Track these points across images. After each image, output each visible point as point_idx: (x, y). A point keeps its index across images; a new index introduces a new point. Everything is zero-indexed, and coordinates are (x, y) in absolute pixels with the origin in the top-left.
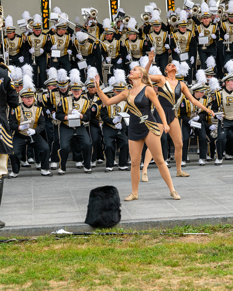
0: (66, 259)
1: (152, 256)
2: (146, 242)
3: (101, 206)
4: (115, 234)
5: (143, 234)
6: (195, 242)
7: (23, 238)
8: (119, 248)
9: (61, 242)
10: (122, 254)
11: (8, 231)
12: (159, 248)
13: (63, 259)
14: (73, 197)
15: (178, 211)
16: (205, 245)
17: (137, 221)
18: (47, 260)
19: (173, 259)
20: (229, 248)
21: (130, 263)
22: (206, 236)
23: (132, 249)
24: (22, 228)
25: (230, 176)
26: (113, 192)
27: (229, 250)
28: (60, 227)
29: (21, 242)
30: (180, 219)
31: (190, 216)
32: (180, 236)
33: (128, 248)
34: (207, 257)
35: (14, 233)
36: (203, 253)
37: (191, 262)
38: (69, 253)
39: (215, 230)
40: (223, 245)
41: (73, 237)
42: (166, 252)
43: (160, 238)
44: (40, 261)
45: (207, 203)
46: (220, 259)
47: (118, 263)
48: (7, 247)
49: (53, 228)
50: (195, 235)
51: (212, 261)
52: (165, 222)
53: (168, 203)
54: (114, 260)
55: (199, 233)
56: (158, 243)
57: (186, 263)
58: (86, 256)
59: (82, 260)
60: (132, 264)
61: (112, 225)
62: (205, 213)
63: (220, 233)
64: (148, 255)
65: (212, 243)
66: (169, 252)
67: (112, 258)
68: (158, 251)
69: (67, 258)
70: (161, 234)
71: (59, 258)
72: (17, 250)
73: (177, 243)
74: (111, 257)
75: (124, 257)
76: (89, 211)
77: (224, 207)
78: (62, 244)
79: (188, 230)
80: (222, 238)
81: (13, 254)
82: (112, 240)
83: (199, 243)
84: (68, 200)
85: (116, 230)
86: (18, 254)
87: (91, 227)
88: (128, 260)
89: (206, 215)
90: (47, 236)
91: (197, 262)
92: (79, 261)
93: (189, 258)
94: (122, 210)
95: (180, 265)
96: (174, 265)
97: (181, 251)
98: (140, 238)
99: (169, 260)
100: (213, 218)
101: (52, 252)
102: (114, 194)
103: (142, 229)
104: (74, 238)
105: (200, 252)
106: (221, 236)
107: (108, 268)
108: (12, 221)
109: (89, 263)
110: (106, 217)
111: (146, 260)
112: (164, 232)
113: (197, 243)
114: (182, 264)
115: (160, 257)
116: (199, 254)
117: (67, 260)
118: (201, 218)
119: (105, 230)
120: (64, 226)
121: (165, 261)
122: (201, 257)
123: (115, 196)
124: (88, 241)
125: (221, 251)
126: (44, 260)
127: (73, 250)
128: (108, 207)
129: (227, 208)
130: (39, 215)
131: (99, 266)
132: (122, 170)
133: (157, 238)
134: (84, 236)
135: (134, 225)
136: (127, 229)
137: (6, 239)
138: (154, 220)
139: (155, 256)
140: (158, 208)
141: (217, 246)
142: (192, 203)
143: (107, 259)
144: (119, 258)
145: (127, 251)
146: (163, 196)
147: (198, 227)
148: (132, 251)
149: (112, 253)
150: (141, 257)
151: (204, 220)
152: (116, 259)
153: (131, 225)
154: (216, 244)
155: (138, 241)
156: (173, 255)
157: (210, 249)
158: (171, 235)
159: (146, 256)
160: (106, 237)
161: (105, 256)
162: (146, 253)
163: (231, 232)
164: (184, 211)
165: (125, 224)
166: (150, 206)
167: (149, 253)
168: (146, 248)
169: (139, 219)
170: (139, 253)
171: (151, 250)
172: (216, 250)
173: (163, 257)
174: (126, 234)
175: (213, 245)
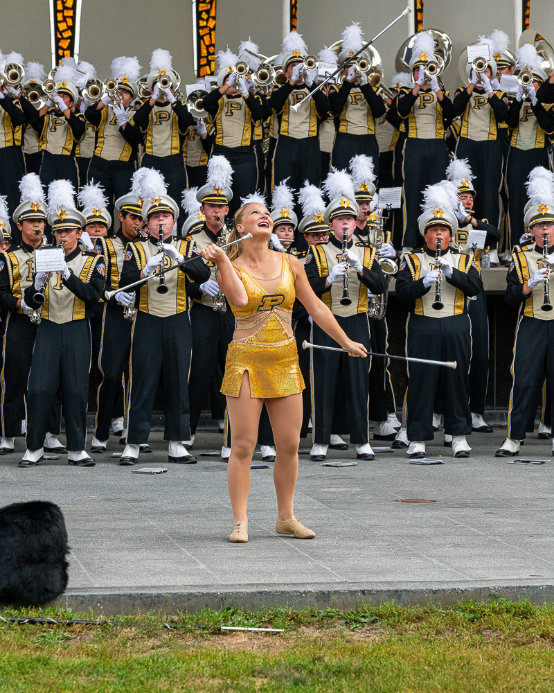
1: (142, 679)
2: (128, 645)
3: (19, 549)
4: (52, 623)
5: (122, 626)
6: (249, 648)
15: (209, 572)
16: (275, 657)
17: (108, 593)
19: (195, 689)
20: (334, 666)
22: (278, 635)
23: (95, 660)
25: (338, 490)
26: (52, 516)
27: (334, 673)
30: (214, 591)
31: (240, 585)
32: (212, 633)
33: (84, 658)
36: (268, 678)
39: (300, 622)
40: (319, 659)
42: (177, 671)
43: (164, 636)
45: (280, 555)
50: (250, 631)
52: (178, 598)
53: (183, 549)
54: (50, 686)
55: (260, 627)
56: (159, 649)
61: (44, 598)
62: (276, 579)
63: (312, 629)
64: (134, 677)
65: (291, 653)
67: (44, 681)
68: (157, 668)
70: (166, 627)
73: (204, 651)
74: (40, 679)
75: (73, 680)
77: (322, 564)
79: (232, 620)
80: (315, 641)
82: (43, 636)
83: (259, 653)
85: (54, 611)
88: (84, 687)
89: (278, 584)
93: (234, 689)
94: (70, 564)
97: (215, 670)
98: (113, 634)
99: (185, 690)
100: (296, 592)
102: (54, 523)
103: (120, 613)
105: (261, 675)
106: (315, 636)
110: (30, 579)
111: (128, 688)
112: (172, 621)
113: (255, 651)
115: (163, 684)
116: (260, 680)
118: (267, 590)
119: (28, 611)
122: (265, 687)
123: (55, 528)
125: (313, 674)
128: (37, 554)
129: (329, 569)
132: (76, 463)
133: (156, 636)
135: (99, 602)
136: (82, 611)
138: (150, 590)
139: (150, 682)
140: (160, 562)
141: (303, 660)
142: (244, 553)
143: (32, 684)
144: (60, 681)
145: (82, 665)
146: (172, 533)
147: (258, 613)
148: (95, 667)
149: (43, 670)
150: (116, 680)
151: (274, 595)
152: (54, 683)
153: (92, 601)
154: (303, 656)
155: (109, 641)
156: (196, 680)
157: (287, 667)
158: (191, 631)
159: (128, 679)
160: (30, 630)
161: (27, 676)
162: (130, 673)
163: (339, 628)
164: (224, 573)
165: (76, 599)
166: (138, 555)
167: (134, 673)
168: (128, 659)
169: (112, 588)
170: (111, 671)
171: (142, 666)
172: (301, 672)
173: (170, 684)
174: (78, 623)
175: (294, 659)
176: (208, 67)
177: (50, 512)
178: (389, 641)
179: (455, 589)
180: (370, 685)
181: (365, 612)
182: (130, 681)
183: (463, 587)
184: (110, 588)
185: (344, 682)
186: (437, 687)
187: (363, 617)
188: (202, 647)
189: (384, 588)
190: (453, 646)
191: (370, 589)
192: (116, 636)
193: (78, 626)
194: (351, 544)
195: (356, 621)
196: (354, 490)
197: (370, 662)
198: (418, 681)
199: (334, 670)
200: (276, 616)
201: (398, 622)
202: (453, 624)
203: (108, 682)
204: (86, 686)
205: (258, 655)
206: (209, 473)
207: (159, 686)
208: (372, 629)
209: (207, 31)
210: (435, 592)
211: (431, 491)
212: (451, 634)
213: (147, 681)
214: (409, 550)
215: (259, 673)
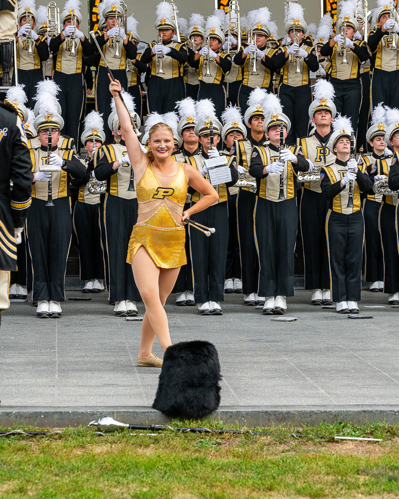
0: (115, 473)
1: (274, 475)
2: (265, 449)
3: (184, 377)
4: (208, 432)
5: (260, 435)
6: (355, 453)
7: (37, 429)
8: (214, 457)
9: (107, 441)
10: (219, 469)
11: (10, 415)
12: (288, 461)
13: (109, 473)
14: (131, 358)
15: (327, 395)
16: (374, 460)
17: (250, 410)
18: (79, 472)
19: (314, 483)
21: (234, 487)
22: (377, 443)
23: (239, 460)
24: (35, 411)
26: (209, 352)
28: (106, 412)
29: (31, 437)
30: (330, 410)
31: (349, 405)
32: (328, 441)
33: (231, 459)
35: (20, 419)
36: (369, 476)
37: (347, 490)
38: (122, 462)
39: (394, 434)
41: (129, 433)
42: (301, 469)
43: (292, 443)
44: (67, 474)
45: (380, 384)
47: (212, 486)
48: (5, 445)
49: (93, 414)
50: (357, 440)
51: (387, 491)
52: (303, 414)
53: (308, 378)
54: (205, 479)
55: (364, 437)
56: (287, 453)
57: (338, 492)
58: (151, 469)
59: (145, 477)
60: (237, 488)
61: (202, 413)
62: (377, 401)
64: (268, 473)
65: (387, 457)
66: (307, 469)
67: (201, 476)
68: (286, 467)
69: (117, 472)
70: (293, 436)
71: (103, 470)
72: (25, 452)
73: (322, 455)
74: (198, 474)
75: (222, 475)
76: (161, 385)
78: (109, 445)
79: (343, 432)
81: (17, 458)
82: (201, 442)
84: (122, 363)
85: (209, 423)
86: (27, 460)
87: (164, 415)
88: (230, 481)
89: (378, 405)
90: (82, 429)
91: (359, 491)
92: (139, 477)
93: (343, 483)
94: (222, 388)
95: (327, 495)
96: (316, 494)
97: (329, 469)
98: (253, 441)
99: (306, 484)
100: (391, 411)
101: (90, 459)
102: (210, 357)
103: (259, 425)
104: (131, 434)
105: (364, 473)
107: (192, 493)
108: (17, 397)
109: (158, 483)
110: (192, 399)
111: (263, 481)
112: (298, 432)
113: (360, 455)
114: (331, 494)
115: (289, 479)
116: (363, 477)
117: (117, 475)
118: (369, 409)
119: (190, 422)
120: (114, 410)
121: (299, 486)
122: (367, 482)
123: (211, 361)
124: (156, 441)
126: (74, 473)
127: (129, 458)
128: (197, 380)
130: (68, 388)
131: (176, 489)
133: (285, 443)
134: (150, 433)
135: (243, 417)
136: (231, 423)
137: (4, 430)
138: (281, 408)
139: (280, 477)
140: (290, 387)
141: (396, 463)
142: (353, 382)
143: (191, 477)
144: (213, 476)
145: (229, 464)
146: (300, 366)
147: (362, 426)
148: (239, 465)
149: (200, 467)
150: (255, 476)
151: (375, 414)
152: (208, 477)
153: (238, 416)
154: (396, 460)
155: (250, 446)
156: (315, 476)
157: (383, 468)
158: (311, 439)
159: (264, 475)
160: (191, 437)
161: (188, 471)
162: (265, 470)
164: (338, 396)
165: (226, 414)
166: (274, 382)
167: (269, 471)
168: (264, 460)
169: (254, 406)
170: (251, 469)
171: (274, 465)
172: (394, 472)
173: (295, 479)
174: (227, 432)
175: (389, 462)
177: (207, 349)
182: (265, 476)
184: (252, 406)
188: (320, 452)
192: (256, 442)
193: (227, 434)
203: (248, 476)
204: (232, 480)
205: (362, 458)
206: (329, 321)
207: (287, 480)
213: (278, 476)
215: (362, 472)
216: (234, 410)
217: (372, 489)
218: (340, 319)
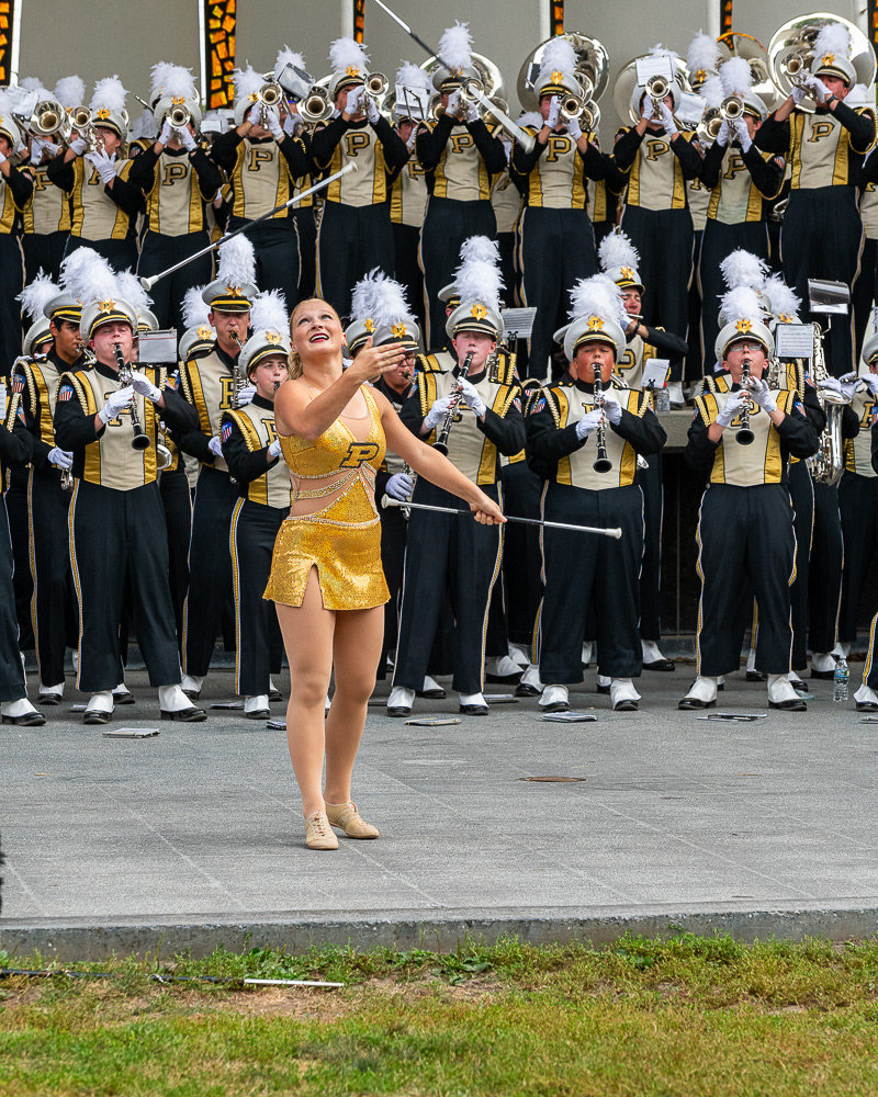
1: (119, 1062)
2: (97, 1009)
5: (87, 978)
6: (289, 1013)
15: (226, 892)
16: (329, 1027)
17: (65, 926)
19: (203, 1078)
20: (423, 1041)
21: (35, 1090)
22: (334, 992)
23: (45, 1033)
25: (429, 763)
27: (422, 1051)
30: (233, 923)
31: (274, 913)
32: (232, 990)
33: (27, 1030)
34: (337, 1074)
36: (319, 1060)
37: (272, 1092)
39: (369, 971)
40: (400, 1029)
42: (175, 1049)
43: (154, 993)
45: (337, 866)
46: (385, 1082)
50: (290, 986)
51: (357, 1090)
52: (176, 933)
53: (184, 857)
55: (305, 979)
56: (146, 1015)
60: (41, 1092)
62: (331, 903)
63: (388, 982)
64: (106, 1059)
65: (355, 1020)
68: (143, 1044)
70: (156, 980)
73: (217, 1017)
75: (9, 1064)
79: (261, 968)
80: (393, 1001)
83: (305, 1021)
88: (26, 1076)
89: (335, 912)
91: (298, 1093)
93: (264, 1077)
94: (5, 880)
97: (234, 1047)
98: (73, 991)
99: (187, 1080)
100: (363, 923)
103: (84, 958)
105: (307, 1055)
106: (393, 993)
111: (96, 1076)
112: (167, 971)
113: (298, 1018)
115: (151, 1069)
116: (306, 1063)
118: (316, 920)
121: (171, 1084)
122: (314, 1074)
125: (390, 1054)
129: (415, 887)
132: (12, 720)
133: (140, 994)
135: (51, 941)
136: (24, 954)
138: (131, 922)
139: (132, 1066)
140: (147, 877)
141: (374, 1032)
142: (280, 863)
145: (23, 1040)
146: (167, 831)
147: (302, 956)
148: (44, 1044)
150: (78, 1064)
151: (329, 929)
153: (40, 939)
154: (374, 1025)
155: (67, 1002)
156: (205, 1064)
157: (348, 1043)
158: (196, 986)
159: (96, 1062)
162: (99, 1052)
163: (431, 980)
164: (249, 893)
165: (14, 936)
166: (113, 867)
167: (107, 1053)
168: (96, 1031)
169: (72, 918)
170: (70, 1051)
171: (119, 1042)
172: (370, 1050)
173: (163, 1071)
174: (17, 974)
175: (360, 1030)
176: (223, 94)
178: (510, 1001)
179: (614, 919)
180: (480, 1071)
181: (473, 956)
182: (100, 1065)
183: (626, 915)
184: (67, 918)
185: (438, 1066)
186: (585, 1073)
187: (469, 962)
188: (214, 1011)
189: (502, 917)
190: (611, 1008)
191: (480, 918)
192: (78, 994)
193: (16, 979)
194: (450, 848)
195: (458, 970)
196: (455, 762)
197: (479, 1035)
198: (555, 1064)
199: (423, 1046)
200: (330, 962)
201: (525, 970)
202: (612, 973)
203: (64, 1066)
204: (29, 1073)
205: (303, 1023)
206: (226, 736)
207: (146, 1073)
208: (482, 982)
209: (221, 36)
210: (583, 923)
211: (578, 764)
212: (608, 989)
213: (127, 1065)
214: (543, 858)
215: (303, 1052)
216: (32, 928)
217: (326, 1087)
218: (251, 731)
